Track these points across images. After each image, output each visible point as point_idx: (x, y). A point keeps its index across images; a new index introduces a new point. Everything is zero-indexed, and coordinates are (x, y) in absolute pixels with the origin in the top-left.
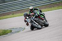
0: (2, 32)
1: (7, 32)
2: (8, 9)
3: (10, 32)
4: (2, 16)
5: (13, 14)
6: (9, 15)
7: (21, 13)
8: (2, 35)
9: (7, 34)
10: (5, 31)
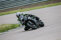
0: (11, 26)
1: (15, 26)
2: (17, 4)
3: (18, 26)
4: (10, 10)
5: (22, 9)
6: (17, 9)
7: (29, 7)
8: (11, 29)
9: (16, 28)
10: (14, 25)
